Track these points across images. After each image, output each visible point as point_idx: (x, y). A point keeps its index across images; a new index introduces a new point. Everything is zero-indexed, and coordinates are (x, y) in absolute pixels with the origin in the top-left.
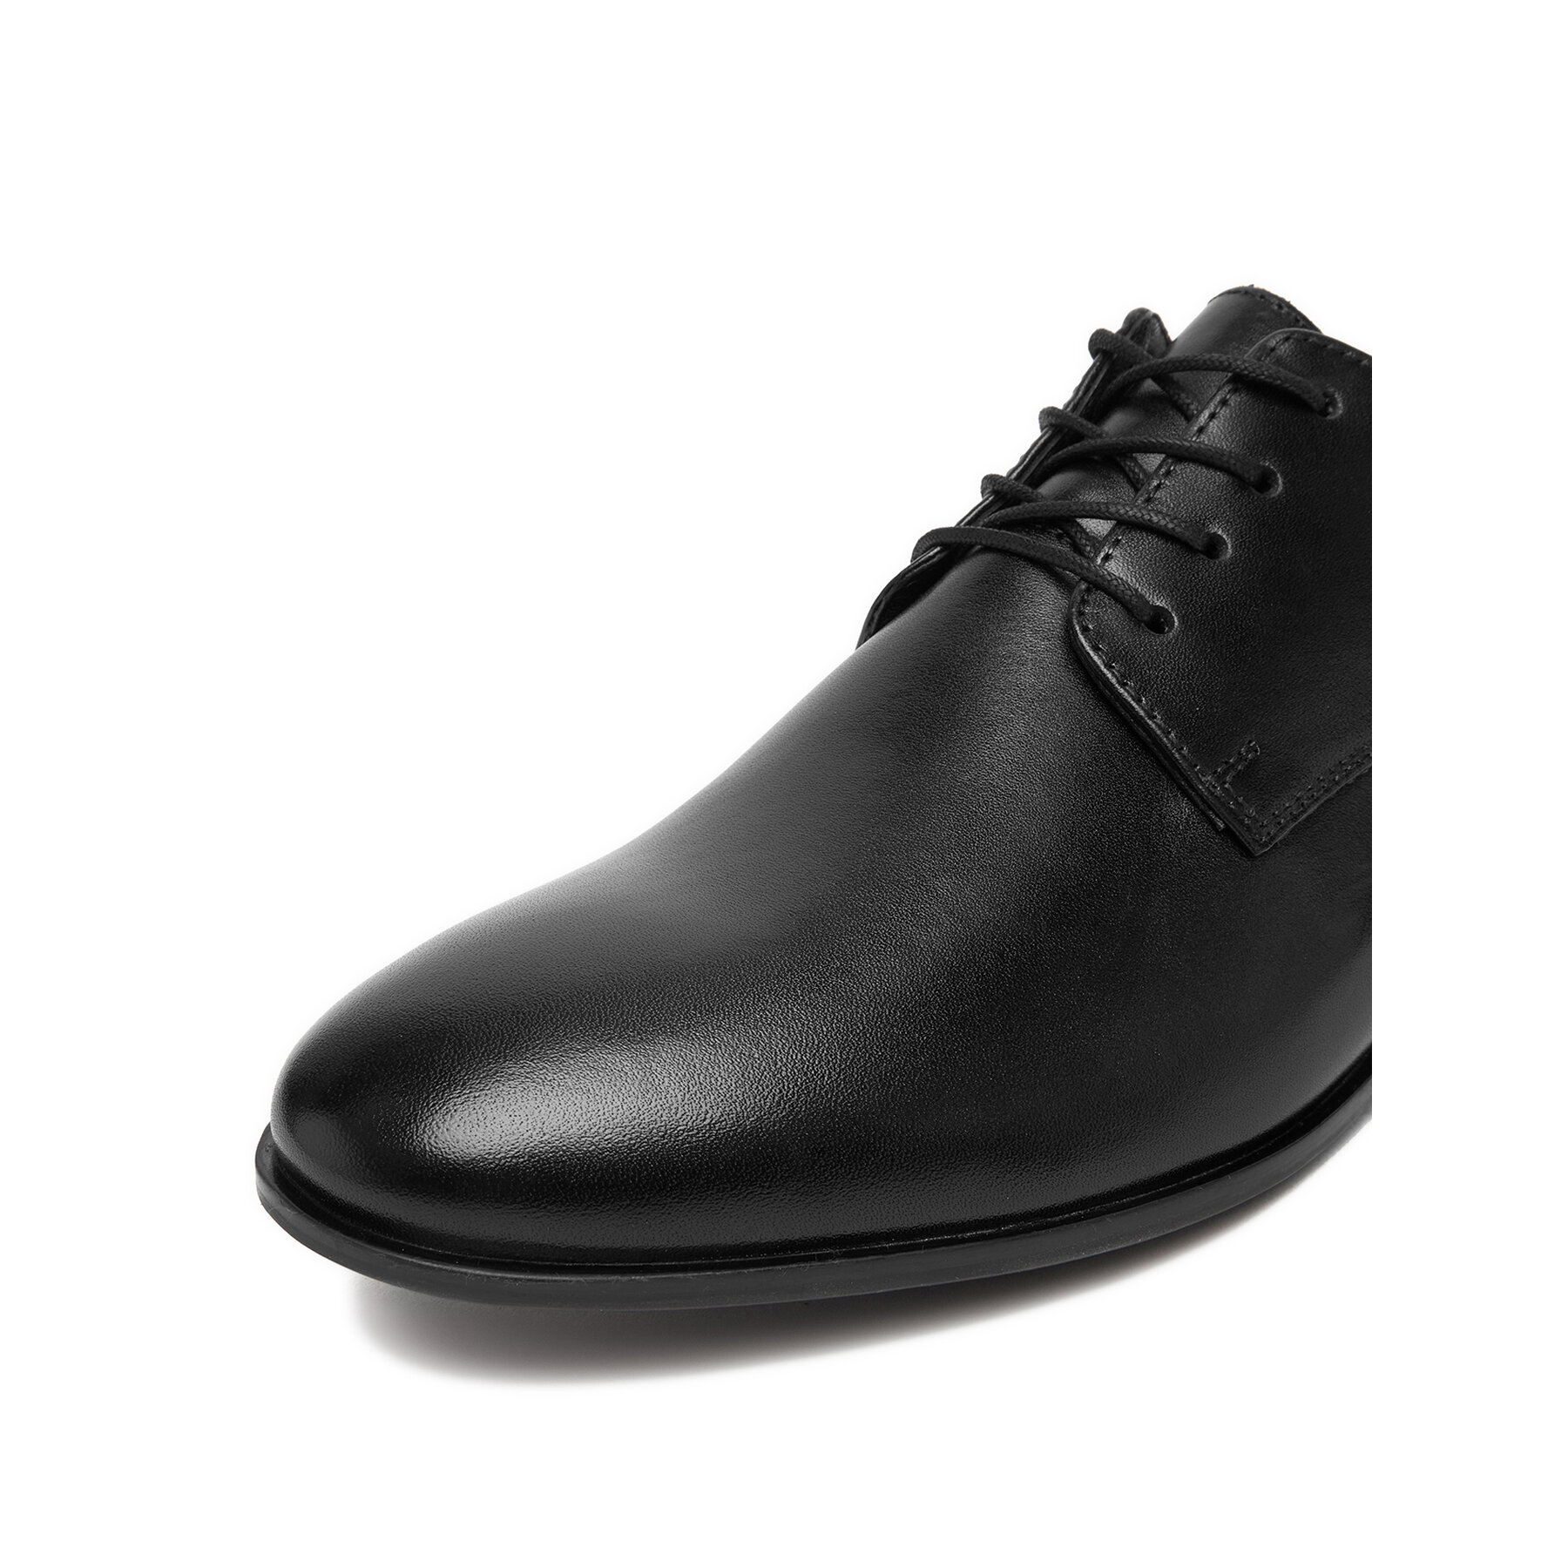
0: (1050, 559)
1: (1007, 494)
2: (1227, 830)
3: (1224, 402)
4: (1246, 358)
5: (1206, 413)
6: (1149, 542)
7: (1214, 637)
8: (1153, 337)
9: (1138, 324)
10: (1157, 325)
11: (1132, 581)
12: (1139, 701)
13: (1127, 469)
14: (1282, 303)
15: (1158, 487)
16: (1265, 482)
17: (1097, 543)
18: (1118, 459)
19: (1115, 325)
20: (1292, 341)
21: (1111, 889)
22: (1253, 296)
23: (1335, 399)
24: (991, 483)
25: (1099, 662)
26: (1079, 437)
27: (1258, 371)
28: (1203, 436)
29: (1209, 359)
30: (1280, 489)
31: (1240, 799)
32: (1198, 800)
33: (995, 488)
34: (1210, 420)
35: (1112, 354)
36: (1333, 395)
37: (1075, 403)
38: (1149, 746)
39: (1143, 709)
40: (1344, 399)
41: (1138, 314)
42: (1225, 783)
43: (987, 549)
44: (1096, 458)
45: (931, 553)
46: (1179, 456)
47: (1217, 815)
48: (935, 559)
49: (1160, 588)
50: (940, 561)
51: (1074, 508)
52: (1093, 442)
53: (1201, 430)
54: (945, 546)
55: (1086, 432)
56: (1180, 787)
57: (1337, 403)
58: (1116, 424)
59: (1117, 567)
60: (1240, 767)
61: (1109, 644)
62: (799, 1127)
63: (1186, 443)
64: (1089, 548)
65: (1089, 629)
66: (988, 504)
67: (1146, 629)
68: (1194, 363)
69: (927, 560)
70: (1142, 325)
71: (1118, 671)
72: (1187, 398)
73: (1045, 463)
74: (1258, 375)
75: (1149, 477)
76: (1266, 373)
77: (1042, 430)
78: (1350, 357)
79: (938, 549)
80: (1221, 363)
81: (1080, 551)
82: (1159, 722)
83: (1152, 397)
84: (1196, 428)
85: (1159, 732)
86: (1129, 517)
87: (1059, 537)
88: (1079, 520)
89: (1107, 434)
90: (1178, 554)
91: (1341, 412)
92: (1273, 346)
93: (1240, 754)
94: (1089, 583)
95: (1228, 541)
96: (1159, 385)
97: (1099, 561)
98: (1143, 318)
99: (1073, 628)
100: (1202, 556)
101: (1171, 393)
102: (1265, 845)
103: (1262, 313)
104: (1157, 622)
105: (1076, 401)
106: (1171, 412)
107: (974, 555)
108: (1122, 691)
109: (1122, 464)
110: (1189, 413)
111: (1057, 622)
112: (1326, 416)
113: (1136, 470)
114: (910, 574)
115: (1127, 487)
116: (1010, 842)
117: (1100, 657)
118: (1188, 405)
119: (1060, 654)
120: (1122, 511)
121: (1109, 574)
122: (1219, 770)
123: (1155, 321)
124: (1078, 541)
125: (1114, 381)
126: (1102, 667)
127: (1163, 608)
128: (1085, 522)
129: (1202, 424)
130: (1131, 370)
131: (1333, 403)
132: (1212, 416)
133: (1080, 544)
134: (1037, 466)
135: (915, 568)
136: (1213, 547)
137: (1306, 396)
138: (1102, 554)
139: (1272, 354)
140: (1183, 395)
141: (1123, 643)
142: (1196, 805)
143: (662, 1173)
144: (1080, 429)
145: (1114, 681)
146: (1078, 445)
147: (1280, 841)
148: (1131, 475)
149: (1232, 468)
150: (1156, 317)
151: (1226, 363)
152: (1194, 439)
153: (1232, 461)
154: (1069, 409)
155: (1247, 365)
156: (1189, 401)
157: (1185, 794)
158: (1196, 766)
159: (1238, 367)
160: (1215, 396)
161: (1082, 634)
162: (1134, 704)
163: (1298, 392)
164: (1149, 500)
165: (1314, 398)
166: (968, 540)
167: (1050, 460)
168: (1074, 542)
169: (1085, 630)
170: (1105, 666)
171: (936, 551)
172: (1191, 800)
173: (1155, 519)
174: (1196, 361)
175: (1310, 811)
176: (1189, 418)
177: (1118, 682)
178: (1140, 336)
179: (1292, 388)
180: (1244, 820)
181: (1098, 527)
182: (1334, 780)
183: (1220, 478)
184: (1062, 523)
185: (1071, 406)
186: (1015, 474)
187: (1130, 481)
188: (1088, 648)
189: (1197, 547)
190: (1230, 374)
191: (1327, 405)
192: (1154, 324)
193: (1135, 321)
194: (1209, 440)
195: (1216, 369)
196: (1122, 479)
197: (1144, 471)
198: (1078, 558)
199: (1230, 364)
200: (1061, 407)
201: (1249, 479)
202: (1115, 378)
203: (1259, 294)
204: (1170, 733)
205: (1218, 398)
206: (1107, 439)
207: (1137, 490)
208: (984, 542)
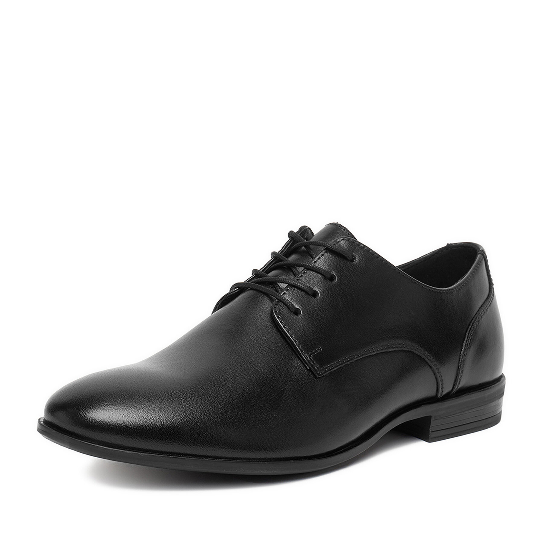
0: (268, 293)
1: (259, 275)
2: (310, 370)
3: (323, 255)
4: (330, 243)
5: (317, 258)
6: (296, 291)
7: (312, 318)
8: (308, 235)
9: (303, 230)
10: (309, 231)
11: (291, 301)
12: (288, 332)
13: (293, 271)
14: (345, 229)
15: (301, 276)
16: (332, 278)
17: (282, 290)
18: (291, 268)
19: (296, 230)
20: (344, 240)
21: (276, 380)
22: (337, 226)
23: (356, 258)
24: (255, 271)
25: (279, 321)
26: (282, 261)
27: (333, 247)
28: (315, 264)
29: (319, 243)
30: (336, 280)
31: (314, 362)
32: (303, 361)
33: (256, 273)
34: (318, 260)
35: (294, 238)
36: (355, 257)
37: (282, 251)
38: (290, 345)
39: (289, 334)
40: (358, 258)
41: (303, 227)
42: (311, 357)
43: (251, 289)
44: (285, 267)
45: (235, 290)
46: (308, 268)
47: (307, 365)
48: (236, 291)
49: (298, 303)
50: (237, 292)
51: (277, 279)
52: (284, 262)
53: (315, 262)
54: (239, 288)
55: (283, 259)
56: (298, 357)
57: (356, 259)
58: (292, 258)
59: (287, 297)
60: (315, 353)
61: (282, 316)
62: (188, 422)
63: (310, 265)
64: (279, 291)
65: (277, 312)
66: (253, 277)
67: (293, 314)
68: (315, 243)
69: (234, 291)
70: (304, 231)
71: (284, 324)
72: (313, 253)
73: (271, 267)
74: (332, 248)
75: (299, 273)
76: (335, 248)
77: (272, 257)
78: (361, 246)
79: (238, 288)
80: (322, 244)
81: (277, 291)
82: (294, 338)
83: (304, 251)
84: (314, 261)
85: (293, 341)
86: (292, 283)
87: (272, 287)
88: (278, 283)
89: (289, 260)
90: (304, 295)
91: (357, 261)
92: (339, 241)
93: (316, 350)
94: (279, 300)
95: (319, 293)
96: (306, 248)
97: (282, 294)
98: (305, 229)
99: (273, 311)
100: (311, 296)
101: (309, 251)
102: (321, 375)
103: (338, 231)
104: (296, 312)
105: (282, 250)
106: (308, 257)
107: (247, 291)
108: (284, 329)
109: (292, 269)
110: (313, 257)
111: (269, 310)
112: (352, 262)
113: (296, 271)
114: (228, 295)
115: (293, 275)
116: (249, 364)
117: (279, 319)
118: (313, 255)
119: (269, 318)
120: (290, 282)
121: (284, 298)
122: (309, 353)
123: (309, 230)
124: (277, 289)
125: (293, 246)
126: (279, 322)
127: (298, 309)
128: (280, 284)
129: (315, 260)
130: (298, 243)
131: (355, 259)
132: (319, 259)
133: (278, 290)
134: (269, 268)
135: (230, 293)
136: (315, 294)
137: (346, 256)
138: (283, 293)
139: (338, 243)
140: (312, 252)
141: (286, 317)
142: (302, 362)
143: (152, 428)
144: (282, 259)
145: (282, 326)
146: (280, 263)
147: (325, 375)
148: (294, 272)
149: (322, 273)
150: (309, 228)
151: (324, 244)
152: (313, 264)
153: (323, 271)
154: (279, 253)
155: (329, 245)
156: (313, 254)
157: (299, 359)
158: (303, 351)
159: (327, 245)
160: (320, 253)
161: (275, 313)
162: (287, 333)
163: (344, 254)
164: (298, 279)
165: (348, 256)
166: (246, 286)
167: (272, 267)
168: (276, 289)
169: (276, 312)
170: (280, 322)
171: (237, 289)
172: (301, 361)
173: (299, 284)
174: (316, 243)
175: (335, 369)
176: (313, 258)
177: (283, 326)
178: (303, 234)
179: (342, 253)
180: (315, 367)
181: (283, 286)
182: (343, 362)
183: (319, 275)
184: (273, 283)
185: (280, 252)
186: (262, 270)
187: (294, 274)
188: (276, 317)
189: (310, 293)
190: (325, 248)
191: (353, 259)
192: (308, 231)
193: (302, 229)
194: (317, 265)
195: (321, 246)
196: (292, 273)
197: (298, 272)
198: (276, 293)
199: (325, 244)
200: (277, 252)
201: (327, 277)
202: (293, 245)
203: (339, 226)
204: (296, 342)
205: (321, 254)
206: (288, 262)
207: (295, 276)
208: (251, 287)
